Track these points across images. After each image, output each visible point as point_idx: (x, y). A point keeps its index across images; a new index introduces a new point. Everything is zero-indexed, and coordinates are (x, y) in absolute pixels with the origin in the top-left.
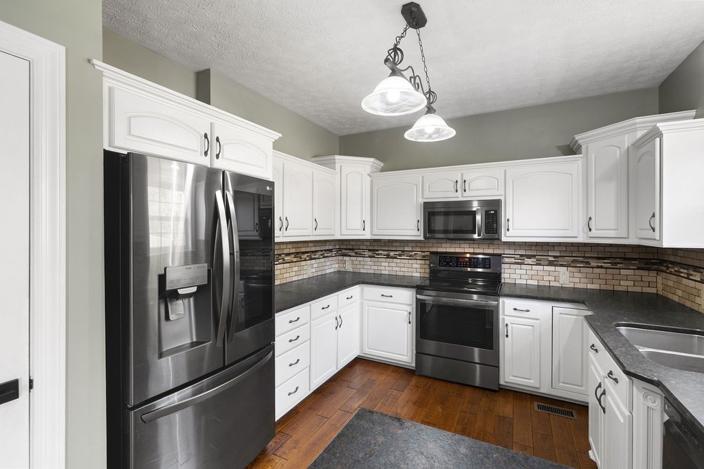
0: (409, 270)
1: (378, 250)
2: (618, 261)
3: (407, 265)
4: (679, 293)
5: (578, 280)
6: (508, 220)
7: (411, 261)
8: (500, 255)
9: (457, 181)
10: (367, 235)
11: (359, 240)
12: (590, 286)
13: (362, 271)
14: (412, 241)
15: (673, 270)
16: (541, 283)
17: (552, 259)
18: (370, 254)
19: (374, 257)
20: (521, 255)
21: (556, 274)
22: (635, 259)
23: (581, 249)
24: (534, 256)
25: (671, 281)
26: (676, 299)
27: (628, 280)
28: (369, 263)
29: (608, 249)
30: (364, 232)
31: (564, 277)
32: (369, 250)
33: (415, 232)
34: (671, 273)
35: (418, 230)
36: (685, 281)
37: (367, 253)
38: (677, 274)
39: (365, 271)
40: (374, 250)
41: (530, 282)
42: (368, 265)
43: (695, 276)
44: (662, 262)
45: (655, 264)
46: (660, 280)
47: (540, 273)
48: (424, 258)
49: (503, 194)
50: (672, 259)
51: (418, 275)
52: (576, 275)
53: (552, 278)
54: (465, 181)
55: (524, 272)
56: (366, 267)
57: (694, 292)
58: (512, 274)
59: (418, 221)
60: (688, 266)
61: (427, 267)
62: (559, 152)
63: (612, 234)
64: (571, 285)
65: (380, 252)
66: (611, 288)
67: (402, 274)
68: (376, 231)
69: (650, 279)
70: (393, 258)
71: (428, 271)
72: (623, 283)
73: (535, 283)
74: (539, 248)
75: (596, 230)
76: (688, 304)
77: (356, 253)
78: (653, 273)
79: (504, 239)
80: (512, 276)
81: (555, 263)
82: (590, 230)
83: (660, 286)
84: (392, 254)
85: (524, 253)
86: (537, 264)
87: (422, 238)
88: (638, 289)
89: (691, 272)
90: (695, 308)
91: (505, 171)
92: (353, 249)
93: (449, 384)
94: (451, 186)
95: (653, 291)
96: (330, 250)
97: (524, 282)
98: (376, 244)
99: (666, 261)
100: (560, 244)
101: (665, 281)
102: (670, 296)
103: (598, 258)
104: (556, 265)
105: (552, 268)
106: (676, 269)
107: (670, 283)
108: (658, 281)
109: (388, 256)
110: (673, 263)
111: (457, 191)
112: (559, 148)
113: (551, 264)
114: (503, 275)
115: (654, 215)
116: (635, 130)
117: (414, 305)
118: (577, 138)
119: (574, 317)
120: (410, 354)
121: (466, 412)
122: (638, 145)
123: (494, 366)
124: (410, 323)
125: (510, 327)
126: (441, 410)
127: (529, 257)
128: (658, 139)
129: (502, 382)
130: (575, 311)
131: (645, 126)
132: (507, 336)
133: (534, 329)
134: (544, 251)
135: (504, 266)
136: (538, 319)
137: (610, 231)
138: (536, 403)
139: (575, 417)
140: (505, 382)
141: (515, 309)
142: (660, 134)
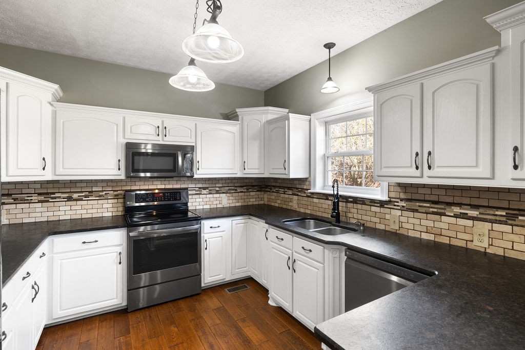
0: (99, 211)
1: (54, 193)
2: (249, 187)
3: (96, 206)
4: (279, 202)
5: (231, 201)
6: (198, 162)
7: (100, 202)
8: (187, 189)
9: (158, 127)
10: (48, 176)
11: (22, 183)
12: (237, 204)
13: (25, 221)
14: (103, 181)
15: (274, 190)
16: (212, 207)
17: (217, 189)
18: (42, 198)
19: (48, 201)
20: (200, 188)
21: (220, 199)
22: (256, 186)
23: (233, 181)
24: (207, 188)
25: (273, 196)
26: (277, 205)
27: (253, 198)
28: (37, 210)
29: (245, 181)
30: (43, 172)
31: (225, 200)
32: (40, 194)
33: (116, 172)
34: (273, 192)
35: (119, 169)
36: (282, 195)
37: (35, 198)
38: (278, 192)
39: (33, 220)
40: (47, 194)
41: (206, 207)
43: (288, 192)
44: (267, 186)
45: (263, 188)
46: (266, 196)
47: (211, 199)
48: (116, 197)
49: (194, 142)
50: (274, 184)
51: (110, 214)
52: (231, 198)
53: (218, 202)
54: (165, 128)
55: (201, 200)
56: (31, 215)
57: (288, 200)
58: (197, 203)
59: (119, 161)
60: (284, 188)
61: (120, 205)
62: (221, 117)
64: (228, 205)
65: (57, 195)
66: (246, 204)
67: (90, 216)
68: (60, 170)
69: (262, 196)
70: (77, 200)
71: (121, 209)
72: (251, 200)
73: (208, 207)
74: (211, 182)
75: (248, 169)
76: (284, 207)
77: (15, 199)
78: (263, 193)
79: (196, 176)
80: (194, 204)
81: (220, 191)
82: (245, 169)
83: (266, 200)
84: (75, 196)
85: (201, 186)
86: (210, 194)
87: (123, 177)
88: (257, 203)
89: (286, 190)
90: (289, 208)
91: (196, 124)
92: (9, 195)
93: (164, 306)
94: (154, 131)
95: (262, 202)
97: (201, 207)
98: (49, 186)
99: (269, 186)
100: (222, 179)
101: (269, 197)
102: (273, 204)
103: (241, 187)
104: (220, 193)
105: (217, 195)
106: (277, 189)
107: (273, 197)
108: (265, 197)
109: (70, 199)
110: (275, 187)
111: (158, 135)
112: (222, 114)
113: (217, 192)
114: (189, 204)
115: (285, 161)
116: (267, 113)
117: (125, 244)
118: (237, 110)
119: (243, 225)
120: (120, 295)
121: (194, 320)
122: (269, 122)
123: (198, 275)
124: (120, 263)
125: (207, 242)
126: (176, 329)
127: (205, 188)
128: (287, 121)
129: (203, 285)
130: (243, 221)
131: (273, 112)
132: (206, 249)
133: (222, 239)
134: (214, 184)
135: (190, 197)
136: (224, 231)
137: (255, 170)
138: (226, 290)
139: (249, 288)
140: (205, 284)
141: (211, 227)
142: (288, 120)
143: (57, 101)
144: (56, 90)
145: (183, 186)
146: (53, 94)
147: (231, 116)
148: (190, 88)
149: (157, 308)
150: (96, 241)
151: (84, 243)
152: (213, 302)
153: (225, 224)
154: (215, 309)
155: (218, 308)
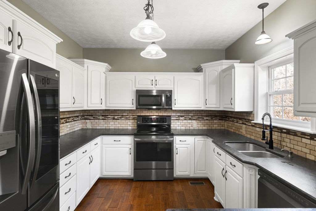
0: (126, 125)
1: (108, 116)
2: (213, 117)
3: (125, 123)
4: (234, 128)
5: (199, 126)
6: (175, 100)
7: (127, 121)
8: (170, 116)
9: (152, 80)
10: (103, 107)
11: (96, 110)
12: (204, 128)
13: (98, 128)
14: (128, 110)
15: (231, 120)
16: (187, 128)
17: (190, 117)
18: (103, 118)
19: (105, 119)
20: (179, 116)
21: (192, 124)
22: (218, 116)
23: (201, 112)
24: (183, 116)
25: (230, 124)
26: (232, 131)
27: (216, 125)
28: (102, 123)
29: (210, 112)
30: (101, 106)
31: (195, 125)
32: (103, 116)
33: (131, 106)
34: (230, 121)
35: (133, 104)
36: (236, 124)
37: (101, 117)
38: (233, 121)
39: (100, 128)
40: (105, 116)
41: (182, 128)
42: (101, 124)
43: (240, 121)
44: (227, 117)
45: (224, 118)
46: (226, 124)
47: (186, 124)
48: (134, 119)
49: (173, 87)
50: (231, 115)
51: (131, 128)
52: (200, 123)
53: (190, 126)
54: (156, 80)
55: (179, 123)
56: (100, 125)
57: (240, 127)
58: (176, 125)
59: (133, 100)
60: (237, 118)
61: (135, 123)
63: (214, 106)
64: (197, 128)
65: (109, 116)
66: (210, 128)
67: (122, 128)
68: (108, 105)
69: (223, 124)
70: (117, 119)
71: (136, 125)
72: (215, 126)
73: (184, 128)
74: (185, 112)
76: (237, 132)
77: (94, 118)
78: (224, 121)
79: (173, 109)
80: (175, 126)
81: (192, 119)
82: (206, 104)
83: (226, 126)
84: (116, 117)
85: (180, 115)
86: (185, 120)
87: (135, 108)
88: (219, 128)
89: (238, 120)
90: (240, 133)
91: (174, 77)
92: (92, 115)
94: (150, 83)
95: (223, 128)
96: (78, 117)
97: (179, 128)
98: (106, 112)
99: (228, 116)
100: (193, 111)
101: (228, 124)
102: (230, 130)
103: (207, 116)
104: (192, 120)
105: (190, 121)
106: (232, 119)
107: (230, 125)
108: (225, 124)
109: (114, 119)
110: (231, 117)
111: (152, 85)
112: (193, 69)
113: (190, 119)
114: (172, 126)
115: (232, 99)
116: (222, 65)
117: (133, 144)
118: (202, 65)
119: (203, 141)
120: (130, 171)
121: (164, 194)
122: (224, 71)
123: (172, 169)
124: (130, 154)
125: (178, 150)
126: (152, 197)
127: (182, 116)
128: (233, 70)
129: (175, 176)
130: (203, 139)
131: (225, 63)
132: (177, 154)
133: (188, 149)
134: (187, 114)
135: (172, 121)
136: (189, 144)
137: (213, 105)
138: (189, 182)
139: (205, 185)
140: (176, 175)
141: (180, 141)
142: (234, 68)
143: (109, 72)
144: (107, 66)
145: (168, 114)
146: (106, 68)
147: (198, 70)
148: (155, 57)
149: (147, 182)
150: (120, 141)
151: (115, 141)
152: (178, 188)
153: (190, 139)
154: (178, 192)
155: (180, 192)
